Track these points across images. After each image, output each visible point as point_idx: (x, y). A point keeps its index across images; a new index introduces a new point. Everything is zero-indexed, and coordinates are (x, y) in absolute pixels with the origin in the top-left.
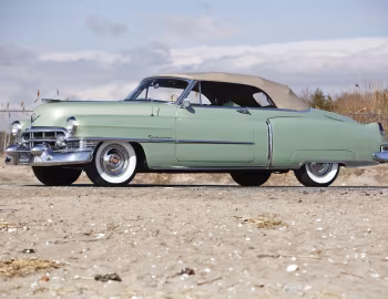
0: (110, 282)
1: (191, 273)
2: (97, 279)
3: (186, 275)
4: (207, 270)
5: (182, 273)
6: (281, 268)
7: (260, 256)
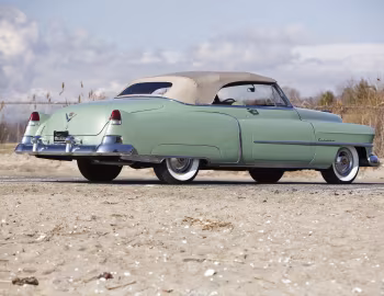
0: (25, 285)
1: (109, 276)
2: (14, 282)
3: (103, 279)
4: (127, 274)
5: (101, 276)
6: (200, 272)
7: (186, 260)
